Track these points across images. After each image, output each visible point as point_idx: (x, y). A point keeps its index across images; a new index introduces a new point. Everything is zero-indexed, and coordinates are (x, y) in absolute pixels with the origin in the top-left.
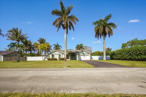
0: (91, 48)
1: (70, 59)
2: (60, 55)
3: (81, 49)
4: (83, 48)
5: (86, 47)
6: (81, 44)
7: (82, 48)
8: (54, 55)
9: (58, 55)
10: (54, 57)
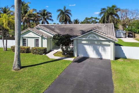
3: (110, 16)
8: (26, 38)
9: (34, 39)
10: (27, 45)
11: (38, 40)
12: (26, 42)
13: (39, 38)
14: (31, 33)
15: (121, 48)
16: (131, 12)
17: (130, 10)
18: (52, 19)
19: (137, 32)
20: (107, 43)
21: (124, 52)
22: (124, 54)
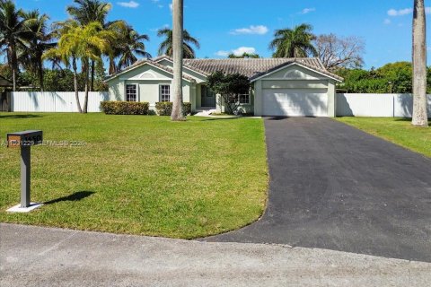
0: (360, 48)
1: (219, 109)
2: (165, 89)
3: (296, 51)
4: (311, 48)
5: (329, 40)
6: (303, 27)
7: (307, 46)
8: (137, 84)
9: (157, 85)
10: (137, 99)
11: (167, 87)
12: (137, 94)
13: (170, 81)
14: (150, 72)
15: (345, 99)
16: (342, 42)
17: (339, 37)
18: (146, 51)
19: (356, 88)
20: (322, 86)
21: (351, 107)
22: (348, 104)
